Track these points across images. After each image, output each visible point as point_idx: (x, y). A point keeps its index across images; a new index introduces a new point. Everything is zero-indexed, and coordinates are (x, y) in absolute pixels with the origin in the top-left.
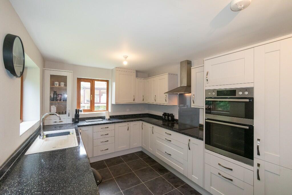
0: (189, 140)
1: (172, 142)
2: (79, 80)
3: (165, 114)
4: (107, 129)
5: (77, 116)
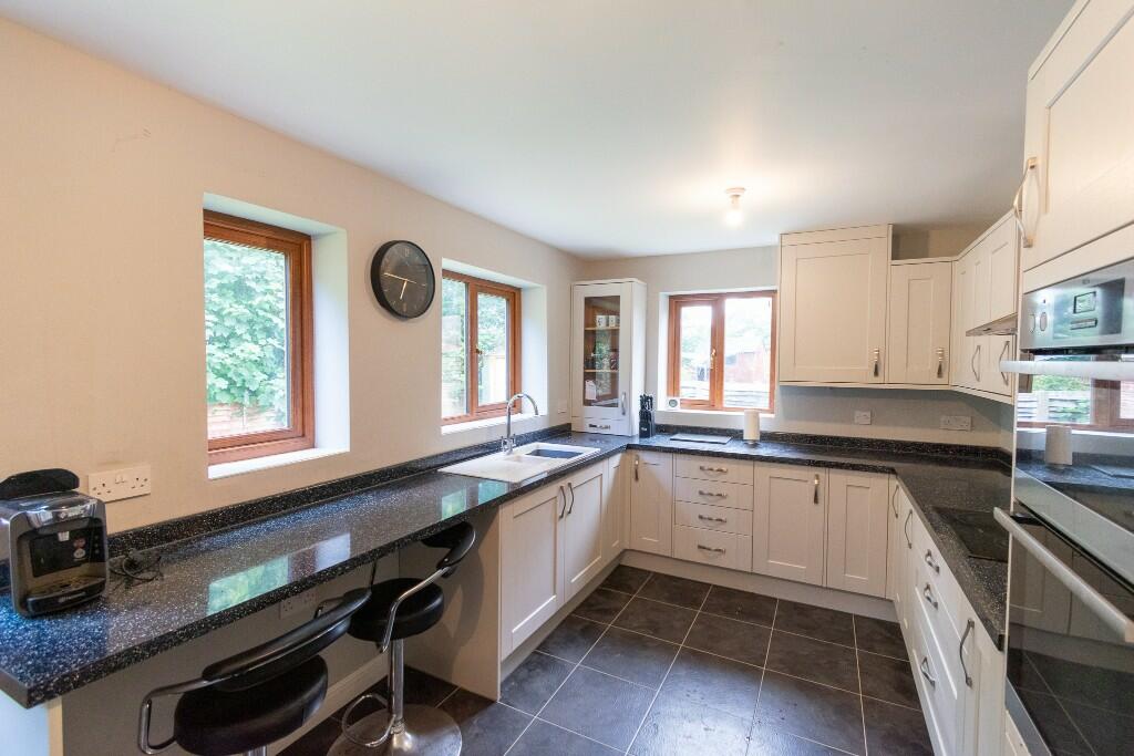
0: (970, 626)
2: (677, 302)
4: (723, 477)
5: (646, 417)
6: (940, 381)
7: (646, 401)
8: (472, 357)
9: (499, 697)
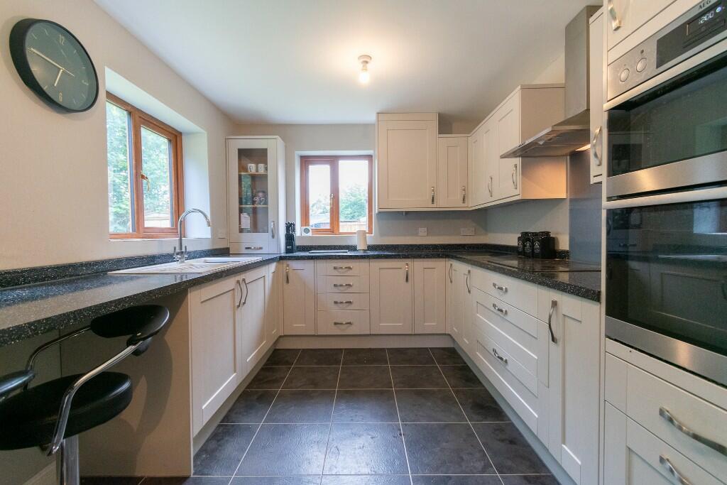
0: (554, 304)
1: (508, 318)
2: (306, 161)
3: (525, 237)
4: (350, 273)
5: (290, 238)
6: (464, 205)
7: (290, 227)
8: (137, 181)
9: (192, 471)
